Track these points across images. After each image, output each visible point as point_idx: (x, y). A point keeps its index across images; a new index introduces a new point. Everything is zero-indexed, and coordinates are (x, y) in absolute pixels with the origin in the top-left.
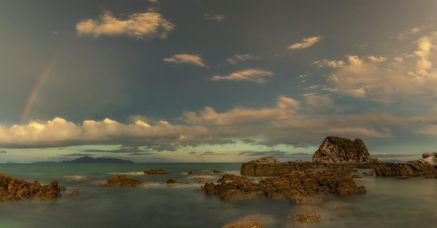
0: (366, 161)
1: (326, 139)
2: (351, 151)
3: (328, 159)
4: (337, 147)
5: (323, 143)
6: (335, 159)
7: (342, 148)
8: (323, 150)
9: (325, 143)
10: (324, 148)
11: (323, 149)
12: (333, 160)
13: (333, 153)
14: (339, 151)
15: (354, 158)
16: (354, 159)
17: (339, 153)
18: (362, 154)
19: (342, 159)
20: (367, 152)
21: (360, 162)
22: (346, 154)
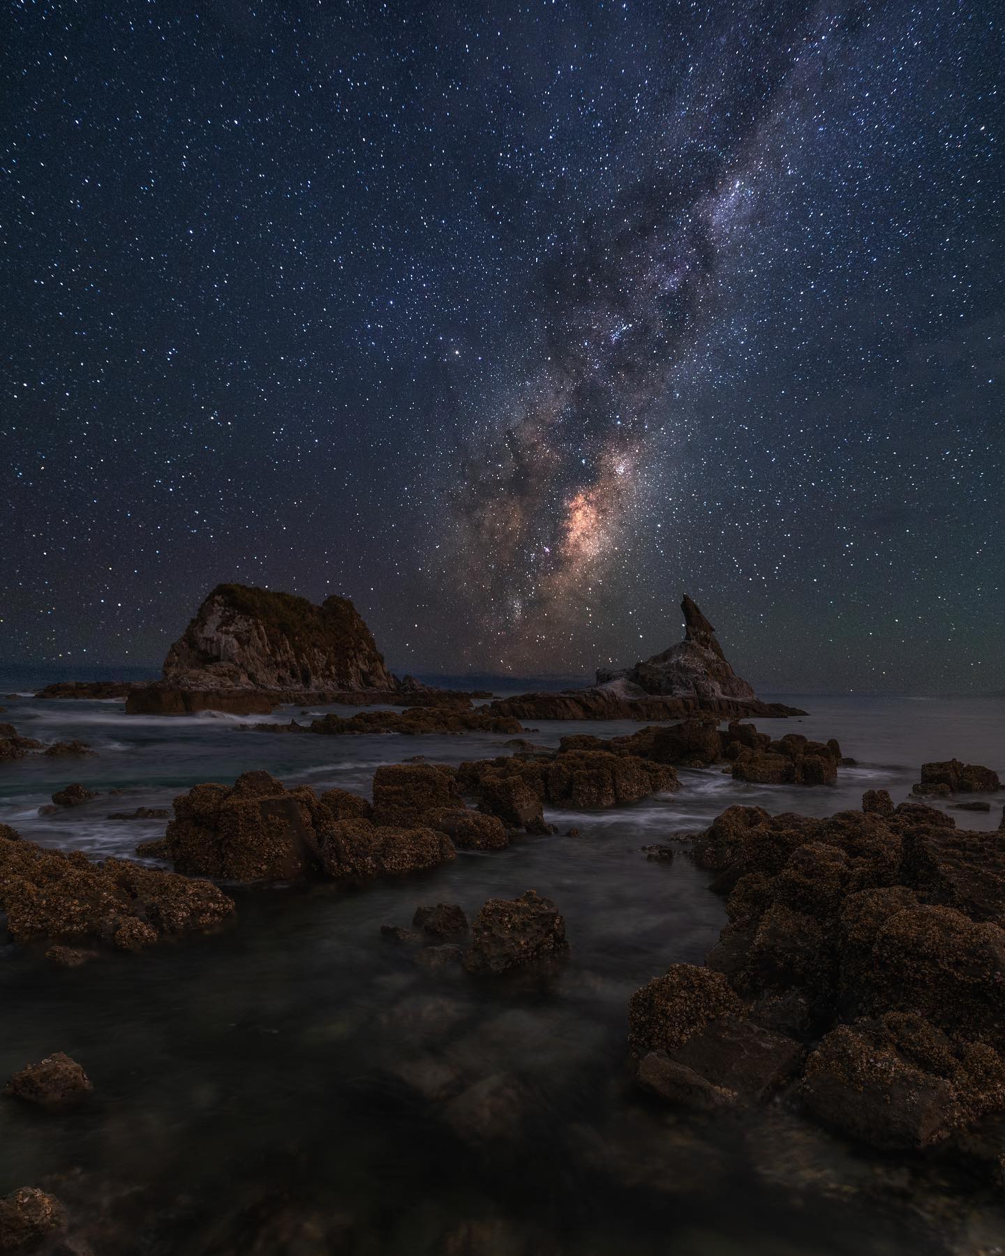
0: (373, 686)
1: (212, 595)
2: (314, 645)
3: (233, 676)
4: (262, 628)
5: (200, 610)
6: (261, 676)
7: (281, 634)
8: (207, 639)
9: (212, 611)
10: (210, 630)
11: (205, 635)
12: (251, 677)
13: (251, 652)
14: (273, 642)
15: (327, 673)
16: (329, 677)
17: (273, 653)
18: (355, 656)
19: (286, 674)
20: (374, 650)
21: (351, 689)
22: (297, 656)
